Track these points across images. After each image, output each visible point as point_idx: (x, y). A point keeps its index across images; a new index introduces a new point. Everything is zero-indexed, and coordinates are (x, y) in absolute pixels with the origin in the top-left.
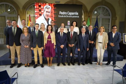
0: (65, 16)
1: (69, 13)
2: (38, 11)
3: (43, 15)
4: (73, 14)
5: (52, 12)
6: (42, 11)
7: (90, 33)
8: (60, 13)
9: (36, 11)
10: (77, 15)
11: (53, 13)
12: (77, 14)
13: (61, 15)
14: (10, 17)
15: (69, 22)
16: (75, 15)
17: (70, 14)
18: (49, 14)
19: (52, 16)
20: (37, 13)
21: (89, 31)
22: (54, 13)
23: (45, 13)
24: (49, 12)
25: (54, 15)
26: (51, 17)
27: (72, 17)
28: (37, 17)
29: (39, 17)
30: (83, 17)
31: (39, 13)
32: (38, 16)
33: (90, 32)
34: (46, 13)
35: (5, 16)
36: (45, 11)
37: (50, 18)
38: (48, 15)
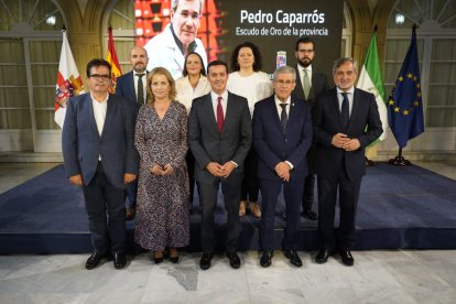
0: (265, 32)
1: (281, 17)
2: (146, 12)
3: (167, 29)
4: (300, 18)
5: (207, 14)
6: (166, 12)
7: (341, 99)
8: (245, 15)
9: (138, 13)
10: (318, 26)
11: (211, 18)
12: (320, 18)
13: (246, 25)
14: (42, 42)
15: (282, 55)
16: (310, 26)
17: (289, 19)
18: (197, 23)
19: (208, 33)
20: (142, 18)
21: (339, 91)
22: (216, 20)
23: (177, 19)
24: (194, 15)
25: (218, 26)
26: (204, 36)
27: (296, 33)
28: (143, 36)
29: (151, 37)
30: (346, 33)
31: (150, 19)
32: (148, 31)
33: (344, 95)
34: (183, 19)
35: (21, 39)
36: (179, 10)
37: (198, 41)
38: (189, 27)
